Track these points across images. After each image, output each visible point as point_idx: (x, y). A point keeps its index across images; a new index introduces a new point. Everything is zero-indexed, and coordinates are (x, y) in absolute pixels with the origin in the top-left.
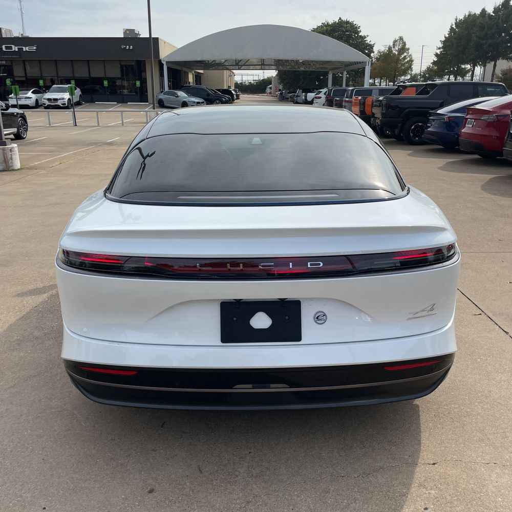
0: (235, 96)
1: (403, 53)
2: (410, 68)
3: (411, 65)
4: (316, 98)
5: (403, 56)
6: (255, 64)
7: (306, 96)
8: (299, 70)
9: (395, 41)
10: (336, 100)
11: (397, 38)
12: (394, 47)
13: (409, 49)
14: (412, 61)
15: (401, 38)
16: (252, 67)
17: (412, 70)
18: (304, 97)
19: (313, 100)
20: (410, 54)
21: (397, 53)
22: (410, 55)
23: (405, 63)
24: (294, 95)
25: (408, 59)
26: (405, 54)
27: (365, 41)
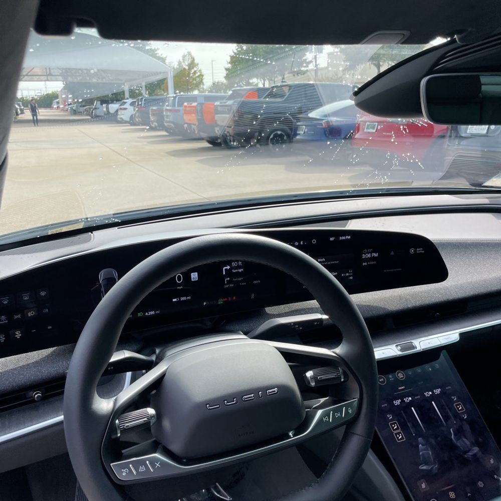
0: (19, 110)
1: (193, 68)
2: (201, 82)
3: (202, 80)
4: (121, 109)
5: (193, 71)
6: (40, 74)
7: (107, 108)
8: (90, 81)
9: (184, 57)
10: (152, 109)
11: (186, 53)
12: (184, 62)
13: (198, 64)
14: (203, 76)
15: (189, 53)
16: (36, 78)
17: (203, 84)
18: (105, 109)
19: (117, 111)
20: (199, 69)
21: (187, 68)
22: (200, 71)
23: (196, 78)
24: (90, 109)
25: (199, 74)
26: (195, 69)
27: (156, 54)
